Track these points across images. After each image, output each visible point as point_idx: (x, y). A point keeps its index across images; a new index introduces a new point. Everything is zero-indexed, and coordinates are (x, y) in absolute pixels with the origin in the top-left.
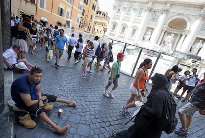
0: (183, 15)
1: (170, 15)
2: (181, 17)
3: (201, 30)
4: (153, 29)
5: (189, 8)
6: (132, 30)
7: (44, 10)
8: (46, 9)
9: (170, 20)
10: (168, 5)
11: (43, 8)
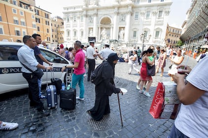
0: (106, 14)
1: (99, 16)
2: (106, 16)
3: (120, 22)
4: (92, 28)
5: (109, 10)
6: (81, 32)
7: (4, 34)
8: (5, 34)
9: (100, 20)
10: (96, 10)
11: (2, 33)
